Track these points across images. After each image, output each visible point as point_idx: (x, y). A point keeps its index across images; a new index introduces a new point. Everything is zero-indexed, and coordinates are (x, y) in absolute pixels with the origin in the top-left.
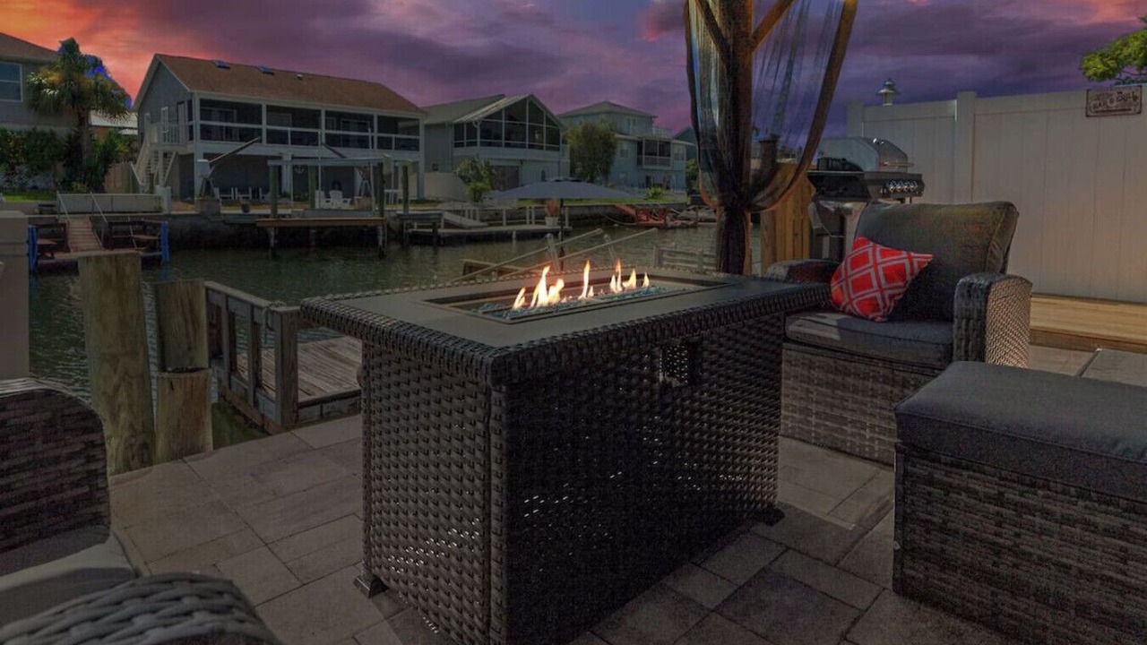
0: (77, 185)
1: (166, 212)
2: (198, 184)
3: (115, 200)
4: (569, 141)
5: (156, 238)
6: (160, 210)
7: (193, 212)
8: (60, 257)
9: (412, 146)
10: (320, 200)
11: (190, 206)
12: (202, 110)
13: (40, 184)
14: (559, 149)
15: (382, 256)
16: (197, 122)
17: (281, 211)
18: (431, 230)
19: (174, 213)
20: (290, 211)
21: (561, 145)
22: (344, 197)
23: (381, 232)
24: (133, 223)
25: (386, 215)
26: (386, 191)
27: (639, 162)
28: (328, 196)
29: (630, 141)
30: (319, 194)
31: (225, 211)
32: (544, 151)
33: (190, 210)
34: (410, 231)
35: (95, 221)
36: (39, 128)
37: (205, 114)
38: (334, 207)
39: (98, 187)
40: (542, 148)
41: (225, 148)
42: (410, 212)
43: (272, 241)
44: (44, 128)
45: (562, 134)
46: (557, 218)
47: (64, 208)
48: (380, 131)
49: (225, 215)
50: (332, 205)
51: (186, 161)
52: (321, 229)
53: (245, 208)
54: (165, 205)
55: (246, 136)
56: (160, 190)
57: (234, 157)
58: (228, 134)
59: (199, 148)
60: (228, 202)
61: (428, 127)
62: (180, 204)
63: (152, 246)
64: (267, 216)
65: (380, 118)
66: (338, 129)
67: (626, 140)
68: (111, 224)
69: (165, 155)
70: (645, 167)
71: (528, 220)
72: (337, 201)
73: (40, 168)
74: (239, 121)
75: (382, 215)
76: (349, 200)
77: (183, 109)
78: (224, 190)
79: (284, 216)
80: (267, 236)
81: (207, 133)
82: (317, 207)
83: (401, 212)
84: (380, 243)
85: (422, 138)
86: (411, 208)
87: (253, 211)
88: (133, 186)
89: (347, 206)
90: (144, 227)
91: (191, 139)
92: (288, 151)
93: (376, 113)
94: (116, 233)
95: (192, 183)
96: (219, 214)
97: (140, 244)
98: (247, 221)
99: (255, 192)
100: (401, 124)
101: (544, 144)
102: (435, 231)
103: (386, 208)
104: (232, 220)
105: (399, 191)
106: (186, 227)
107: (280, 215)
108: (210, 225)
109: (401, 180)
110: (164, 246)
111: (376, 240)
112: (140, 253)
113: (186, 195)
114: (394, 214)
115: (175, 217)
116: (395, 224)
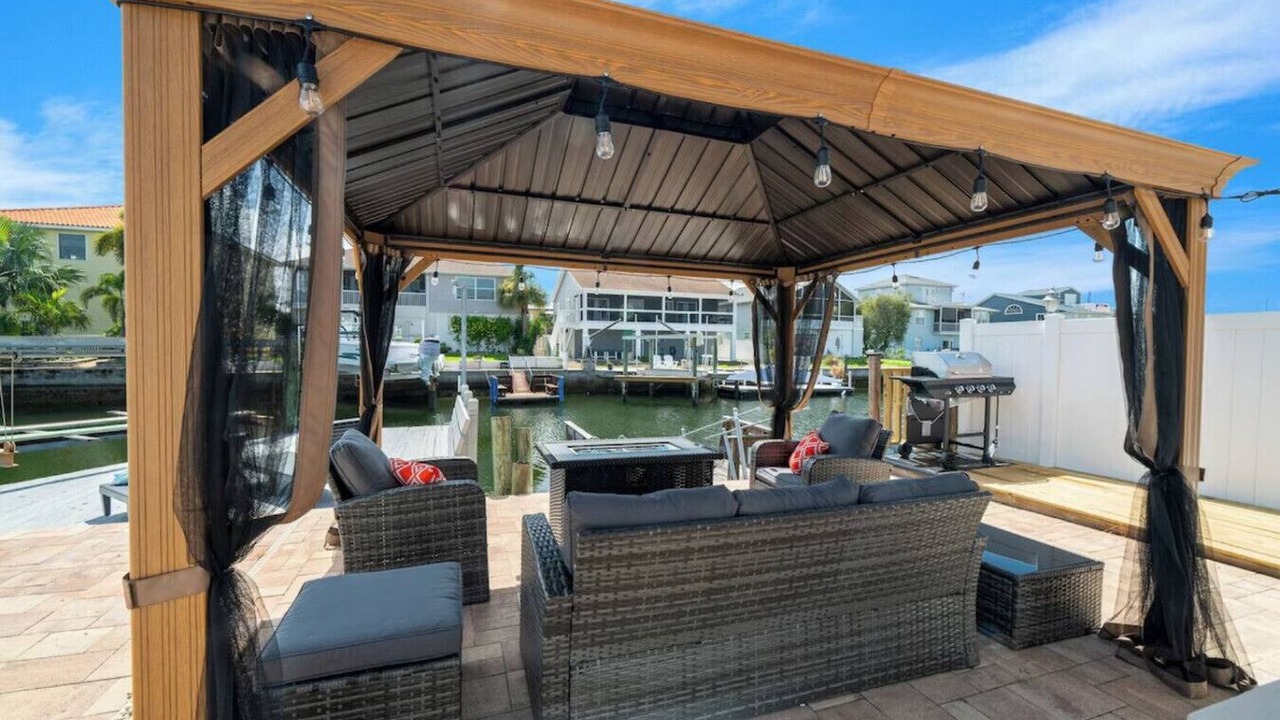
0: (520, 351)
1: (564, 369)
2: (584, 350)
3: (539, 361)
4: (864, 312)
5: (557, 387)
6: (561, 367)
7: (580, 369)
8: (509, 396)
9: (727, 320)
10: (657, 362)
11: (579, 364)
12: (588, 300)
13: (502, 350)
14: (852, 320)
15: (695, 405)
16: (585, 309)
17: (630, 369)
18: (733, 387)
19: (569, 369)
20: (638, 370)
21: (855, 316)
22: (674, 359)
23: (694, 388)
24: (546, 376)
25: (698, 375)
26: (703, 356)
27: (936, 329)
28: (663, 359)
29: (928, 310)
30: (656, 359)
31: (599, 368)
32: (839, 321)
33: (577, 366)
34: (720, 386)
35: (527, 373)
36: (503, 316)
37: (590, 304)
38: (667, 368)
39: (530, 353)
40: (837, 319)
41: (601, 325)
42: (719, 373)
43: (624, 391)
44: (505, 316)
45: (856, 307)
46: (842, 380)
47: (512, 366)
48: (703, 310)
49: (598, 371)
50: (665, 367)
51: (579, 333)
52: (656, 384)
53: (610, 367)
54: (564, 364)
55: (615, 317)
56: (563, 355)
57: (606, 331)
58: (603, 316)
59: (587, 325)
60: (601, 362)
61: (738, 304)
62: (573, 363)
63: (555, 391)
64: (621, 373)
65: (704, 300)
66: (675, 310)
67: (921, 309)
68: (534, 377)
69: (567, 331)
70: (942, 333)
72: (669, 363)
73: (502, 339)
74: (611, 307)
75: (695, 375)
76: (677, 362)
77: (578, 299)
78: (601, 353)
79: (632, 373)
80: (620, 386)
81: (591, 316)
82: (654, 367)
83: (711, 372)
84: (694, 394)
85: (735, 314)
86: (719, 367)
87: (616, 369)
88: (548, 352)
89: (675, 367)
90: (551, 380)
92: (638, 327)
93: (701, 297)
94: (537, 382)
95: (581, 349)
96: (594, 370)
97: (549, 389)
98: (611, 376)
99: (619, 355)
100: (720, 304)
101: (839, 316)
102: (737, 387)
103: (699, 369)
104: (602, 375)
105: (712, 356)
106: (575, 379)
107: (629, 373)
108: (589, 378)
109: (713, 348)
110: (561, 392)
111: (691, 393)
112: (548, 396)
113: (578, 356)
114: (705, 374)
115: (569, 372)
116: (708, 381)
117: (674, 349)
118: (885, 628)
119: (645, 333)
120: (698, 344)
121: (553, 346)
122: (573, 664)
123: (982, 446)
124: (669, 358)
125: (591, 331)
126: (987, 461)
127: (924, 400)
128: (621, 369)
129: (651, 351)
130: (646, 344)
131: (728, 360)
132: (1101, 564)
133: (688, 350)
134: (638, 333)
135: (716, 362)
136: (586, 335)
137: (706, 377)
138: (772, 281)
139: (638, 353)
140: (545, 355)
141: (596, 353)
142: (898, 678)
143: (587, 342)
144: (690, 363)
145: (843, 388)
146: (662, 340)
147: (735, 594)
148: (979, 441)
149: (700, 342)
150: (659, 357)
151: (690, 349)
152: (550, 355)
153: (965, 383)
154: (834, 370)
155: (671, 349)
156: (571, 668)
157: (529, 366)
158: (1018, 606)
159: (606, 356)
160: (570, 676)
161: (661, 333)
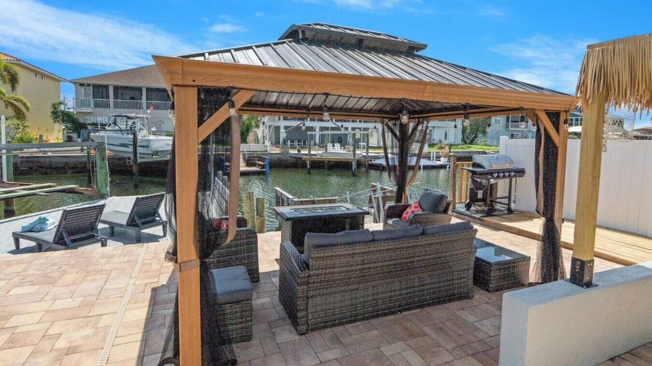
1: (269, 152)
2: (281, 140)
3: (252, 147)
5: (264, 163)
6: (267, 151)
7: (279, 152)
10: (330, 148)
11: (278, 149)
15: (354, 175)
17: (312, 152)
19: (271, 152)
20: (317, 153)
22: (341, 146)
23: (354, 164)
24: (257, 157)
25: (357, 156)
26: (360, 144)
27: (507, 126)
28: (333, 146)
30: (330, 145)
31: (292, 152)
32: (447, 122)
33: (277, 151)
34: (370, 162)
35: (245, 155)
38: (336, 152)
39: (246, 141)
41: (292, 123)
42: (370, 154)
43: (308, 166)
46: (447, 158)
49: (291, 154)
50: (336, 151)
51: (277, 129)
52: (329, 162)
53: (299, 151)
54: (268, 149)
56: (267, 143)
57: (298, 128)
59: (283, 124)
60: (293, 147)
62: (275, 148)
63: (263, 167)
64: (307, 155)
68: (249, 157)
69: (269, 127)
70: (511, 129)
71: (432, 158)
72: (338, 148)
75: (355, 157)
76: (343, 148)
78: (292, 141)
79: (314, 155)
80: (306, 164)
82: (328, 151)
83: (365, 154)
84: (353, 169)
86: (370, 151)
87: (303, 152)
88: (257, 140)
89: (342, 151)
90: (261, 159)
91: (280, 120)
92: (318, 125)
94: (251, 160)
95: (279, 138)
96: (288, 153)
97: (259, 165)
98: (300, 156)
99: (305, 142)
103: (358, 152)
104: (294, 156)
105: (365, 144)
106: (276, 159)
107: (312, 155)
108: (285, 158)
109: (366, 139)
110: (268, 167)
111: (351, 167)
112: (259, 169)
113: (276, 143)
114: (360, 156)
115: (272, 154)
116: (363, 160)
117: (341, 140)
118: (434, 283)
119: (322, 129)
120: (356, 138)
121: (260, 135)
122: (309, 297)
123: (507, 203)
124: (337, 145)
125: (286, 128)
126: (510, 211)
127: (479, 180)
128: (307, 152)
129: (326, 140)
130: (322, 136)
131: (376, 146)
132: (530, 257)
133: (350, 140)
134: (317, 130)
135: (368, 147)
136: (282, 130)
137: (362, 157)
138: (397, 122)
139: (317, 141)
140: (255, 143)
141: (289, 141)
142: (439, 303)
143: (283, 134)
144: (352, 148)
145: (448, 163)
146: (332, 134)
147: (372, 270)
148: (506, 201)
149: (358, 136)
150: (331, 145)
151: (351, 139)
152: (258, 142)
153: (498, 172)
154: (442, 153)
155: (339, 138)
156: (308, 298)
157: (245, 150)
158: (492, 275)
159: (296, 143)
160: (308, 301)
161: (333, 129)
